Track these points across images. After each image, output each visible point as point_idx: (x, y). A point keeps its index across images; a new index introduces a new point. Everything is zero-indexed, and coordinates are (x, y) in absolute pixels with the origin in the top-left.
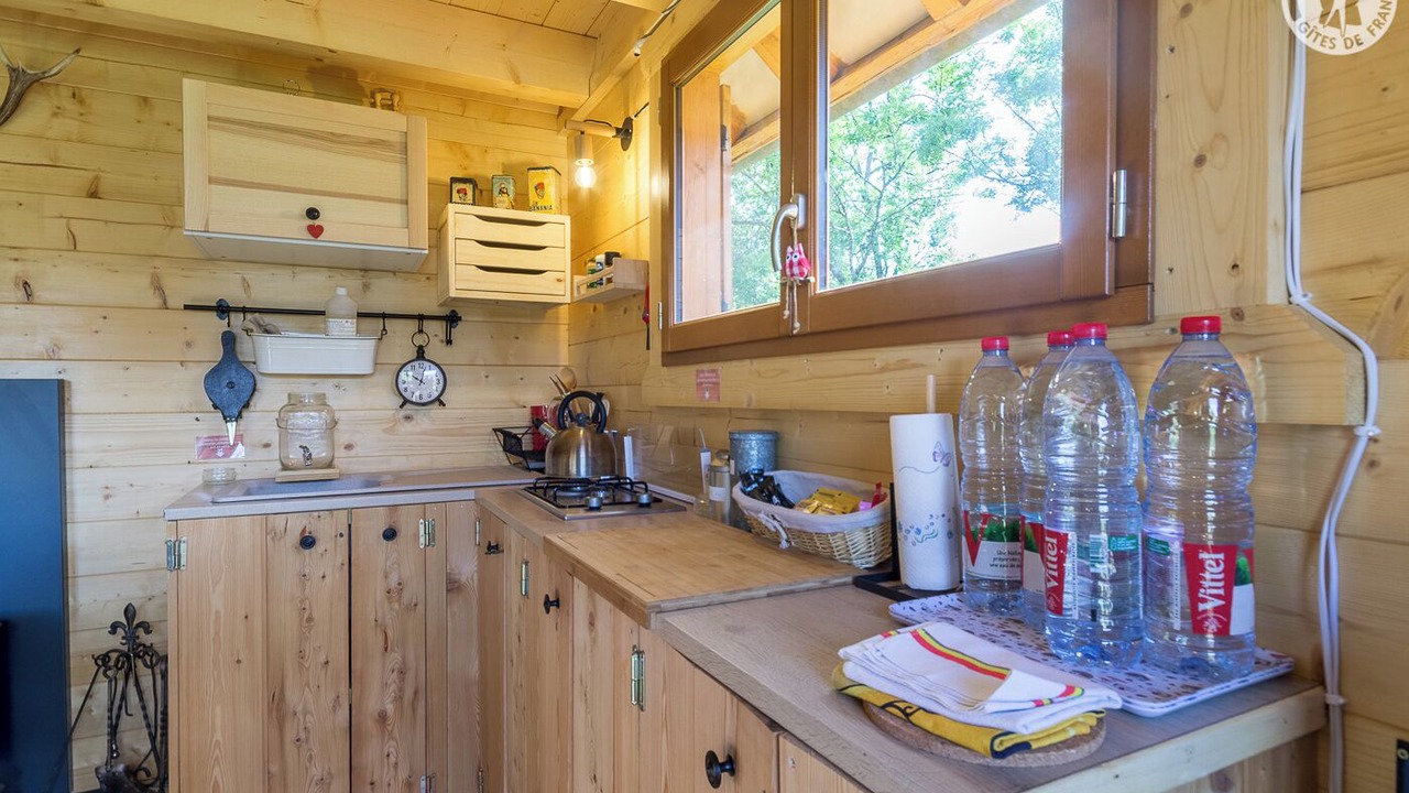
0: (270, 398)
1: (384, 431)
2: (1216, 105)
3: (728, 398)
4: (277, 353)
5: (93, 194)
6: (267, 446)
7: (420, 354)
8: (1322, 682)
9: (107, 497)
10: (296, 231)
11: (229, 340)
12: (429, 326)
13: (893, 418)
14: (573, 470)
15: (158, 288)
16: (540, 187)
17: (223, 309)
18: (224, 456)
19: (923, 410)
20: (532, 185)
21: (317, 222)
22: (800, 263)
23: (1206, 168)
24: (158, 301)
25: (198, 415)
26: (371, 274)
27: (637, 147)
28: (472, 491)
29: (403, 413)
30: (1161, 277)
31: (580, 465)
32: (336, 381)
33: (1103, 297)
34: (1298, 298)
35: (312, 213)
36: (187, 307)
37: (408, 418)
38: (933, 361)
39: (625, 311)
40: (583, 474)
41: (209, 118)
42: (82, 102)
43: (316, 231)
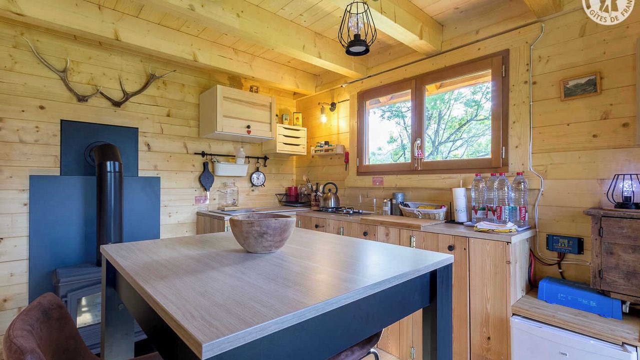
0: (217, 183)
1: (247, 195)
2: (520, 139)
3: (386, 184)
4: (223, 169)
5: (168, 116)
6: (215, 199)
7: (257, 170)
8: (536, 228)
9: (170, 216)
10: (243, 132)
11: (205, 165)
12: (260, 160)
13: (453, 189)
14: (330, 204)
15: (186, 147)
16: (297, 118)
17: (203, 154)
18: (203, 203)
19: (459, 187)
20: (295, 117)
21: (249, 130)
22: (421, 154)
23: (518, 149)
24: (185, 151)
25: (196, 189)
26: (244, 143)
27: (338, 111)
28: (295, 212)
29: (252, 188)
30: (510, 165)
31: (332, 203)
32: (234, 178)
33: (500, 168)
34: (531, 170)
35: (248, 127)
36: (195, 154)
37: (253, 190)
38: (459, 177)
39: (331, 159)
40: (333, 206)
41: (224, 97)
42: (166, 85)
43: (249, 132)
